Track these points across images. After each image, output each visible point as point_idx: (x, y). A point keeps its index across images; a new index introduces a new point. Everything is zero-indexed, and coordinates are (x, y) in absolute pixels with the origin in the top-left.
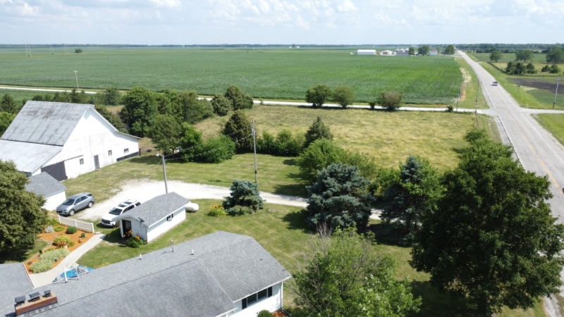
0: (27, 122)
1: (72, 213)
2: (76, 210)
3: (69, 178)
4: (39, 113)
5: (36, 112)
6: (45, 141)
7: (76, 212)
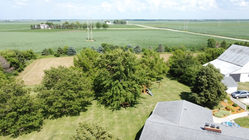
0: (230, 53)
1: (238, 98)
2: (240, 97)
3: (241, 81)
4: (236, 50)
5: (235, 50)
6: (235, 63)
7: (239, 98)
